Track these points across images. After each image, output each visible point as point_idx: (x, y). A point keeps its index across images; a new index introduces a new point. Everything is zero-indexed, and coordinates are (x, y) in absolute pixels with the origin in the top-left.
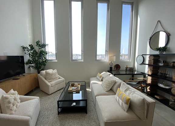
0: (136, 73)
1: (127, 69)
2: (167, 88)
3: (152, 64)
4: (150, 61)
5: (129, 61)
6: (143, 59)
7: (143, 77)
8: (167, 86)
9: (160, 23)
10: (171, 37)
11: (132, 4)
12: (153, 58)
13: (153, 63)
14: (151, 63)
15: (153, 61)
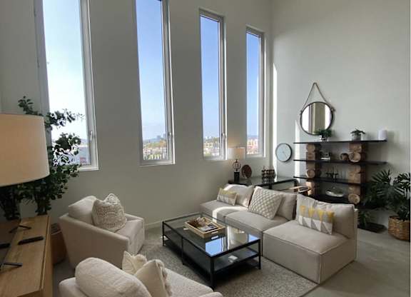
0: (276, 180)
1: (264, 174)
2: (340, 196)
3: (314, 159)
4: (310, 154)
5: (260, 156)
6: (290, 151)
7: (293, 185)
8: (340, 193)
9: (318, 88)
10: (336, 114)
11: (261, 35)
12: (313, 148)
13: (316, 158)
14: (310, 158)
15: (314, 154)
